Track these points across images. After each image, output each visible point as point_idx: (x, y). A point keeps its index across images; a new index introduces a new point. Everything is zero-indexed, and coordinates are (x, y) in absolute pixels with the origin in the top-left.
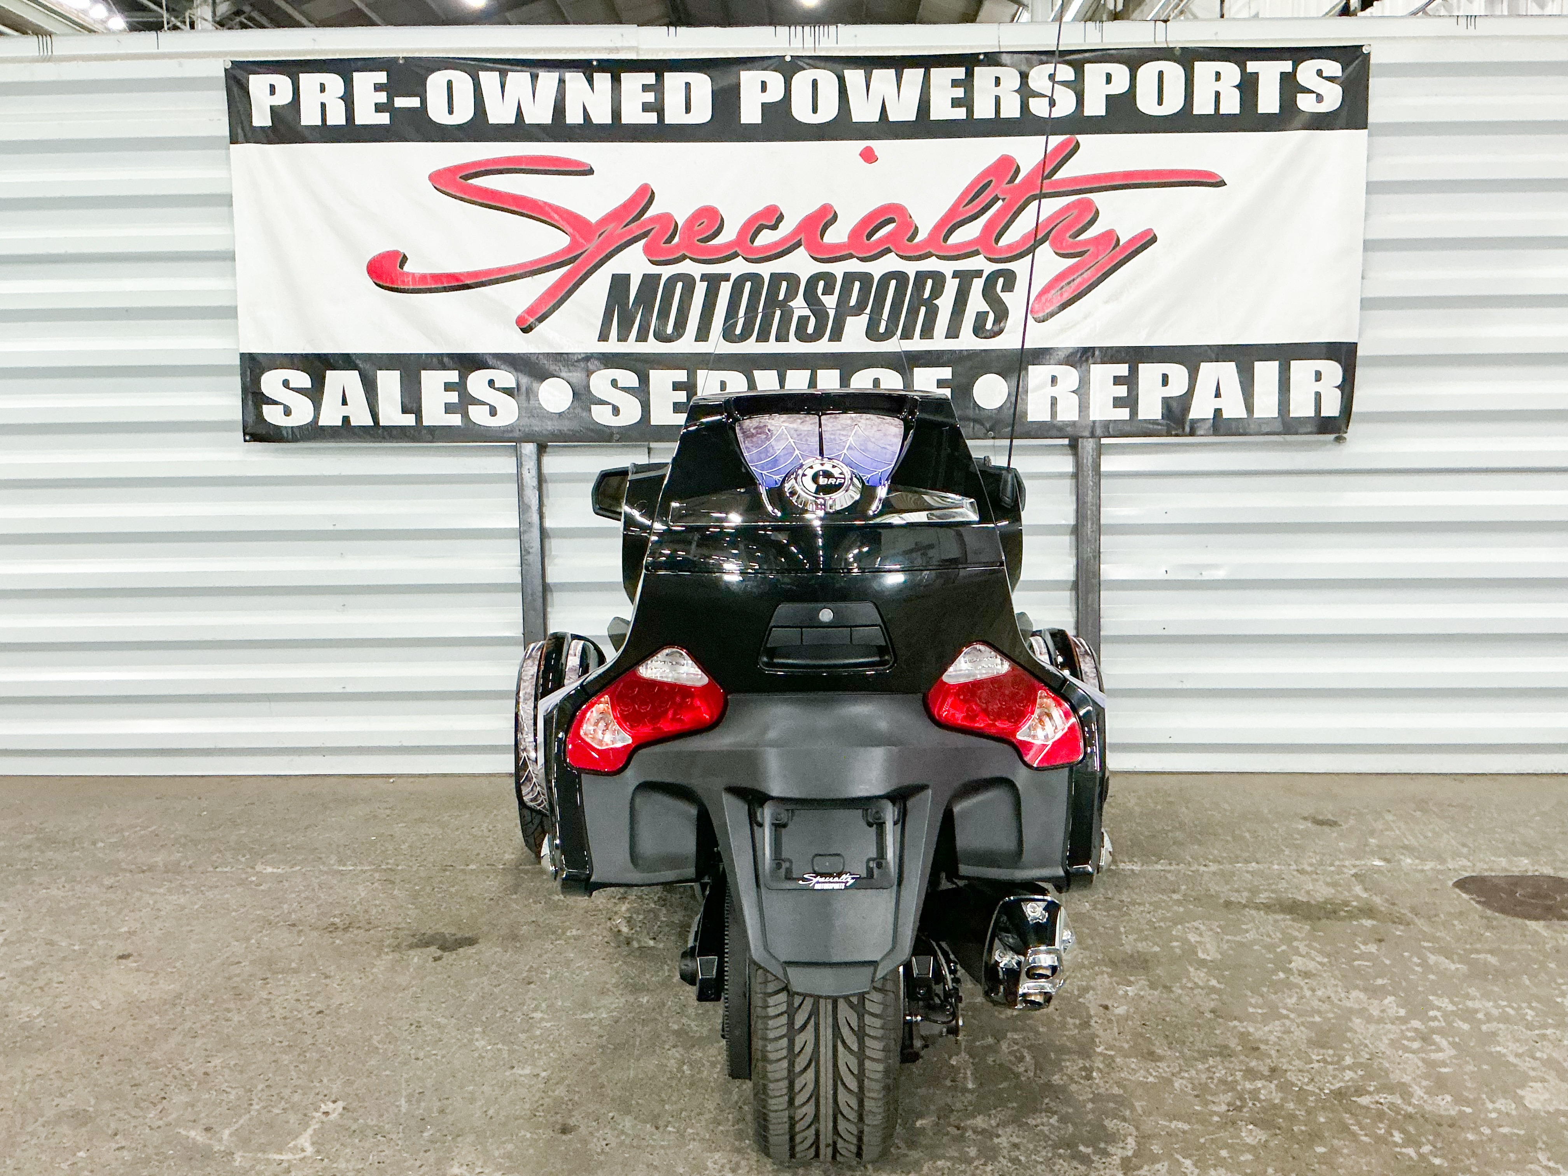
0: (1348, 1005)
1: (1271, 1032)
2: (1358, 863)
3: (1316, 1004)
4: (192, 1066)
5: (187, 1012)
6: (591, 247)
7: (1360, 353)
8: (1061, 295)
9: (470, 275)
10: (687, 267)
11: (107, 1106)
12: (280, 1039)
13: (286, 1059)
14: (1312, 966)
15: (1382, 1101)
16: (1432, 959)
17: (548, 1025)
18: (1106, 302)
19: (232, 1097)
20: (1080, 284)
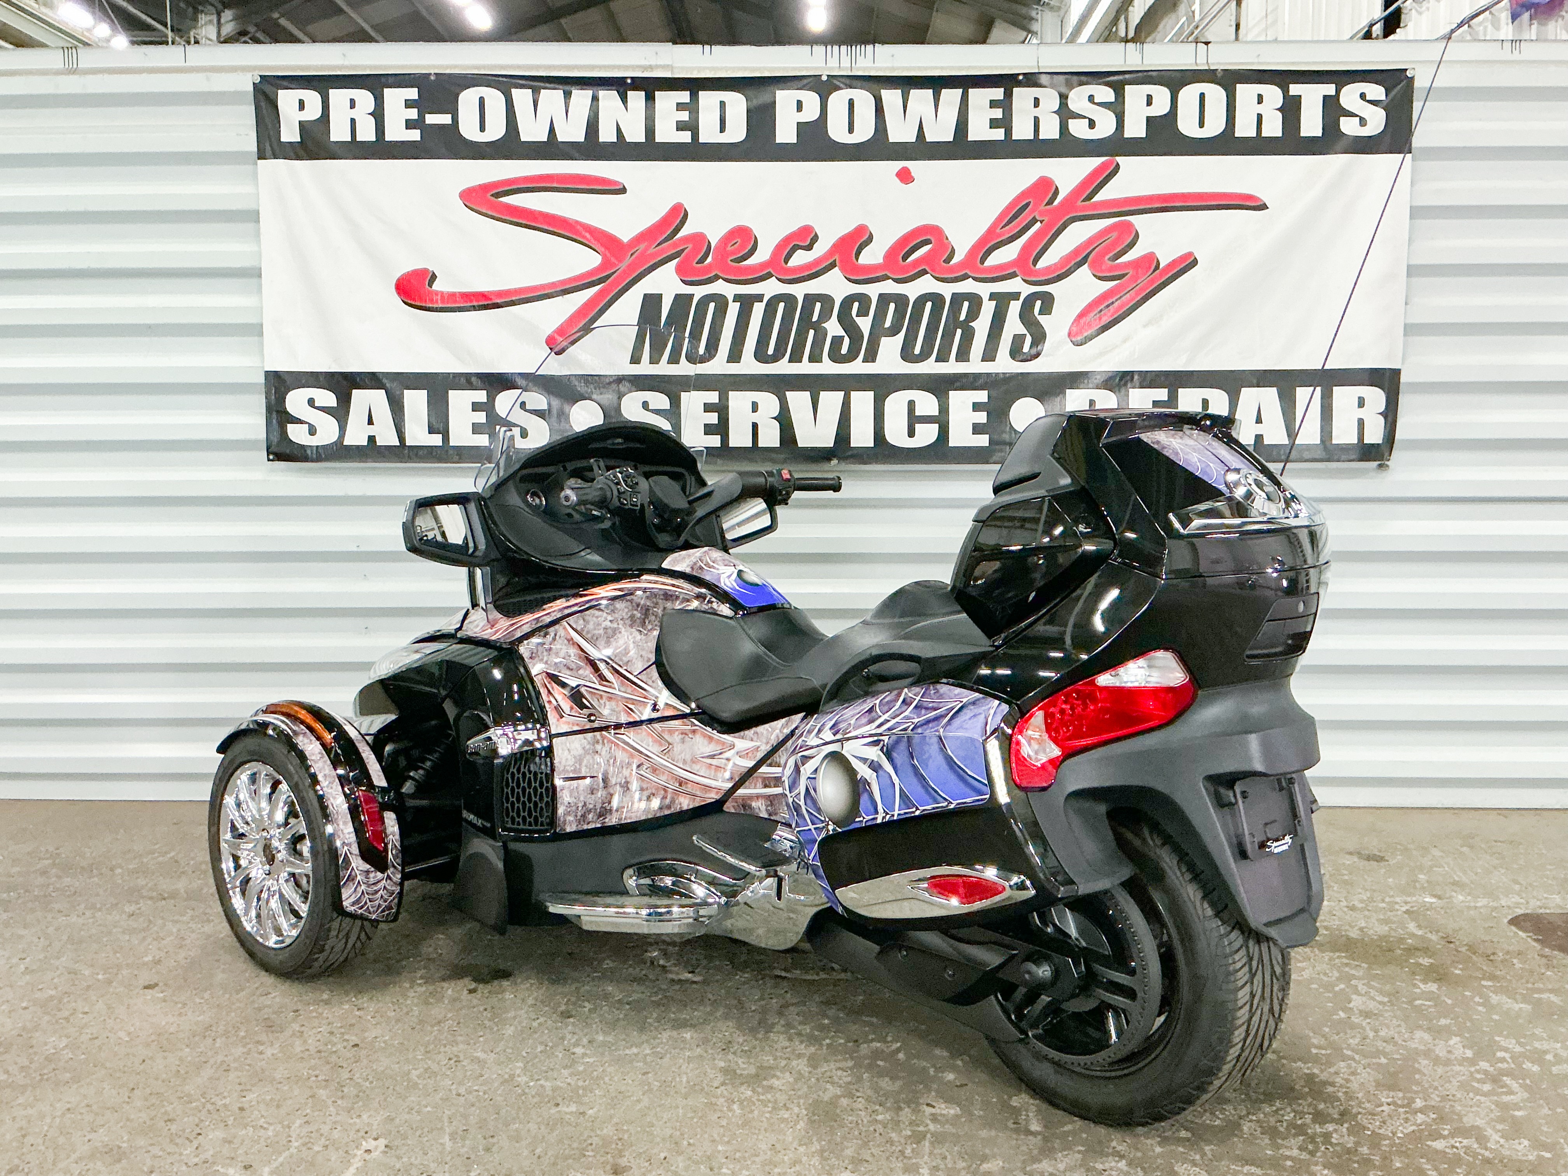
0: (1413, 1046)
1: (1337, 1073)
2: (1409, 899)
3: (1380, 1044)
4: (227, 1101)
5: (217, 1045)
6: (623, 265)
7: (1403, 379)
8: (1100, 319)
9: (500, 294)
10: (720, 287)
11: (141, 1142)
12: (317, 1072)
13: (322, 1093)
14: (1372, 1005)
15: (1457, 1144)
16: (1495, 999)
17: (591, 1060)
18: (1145, 326)
19: (270, 1133)
20: (1121, 307)
